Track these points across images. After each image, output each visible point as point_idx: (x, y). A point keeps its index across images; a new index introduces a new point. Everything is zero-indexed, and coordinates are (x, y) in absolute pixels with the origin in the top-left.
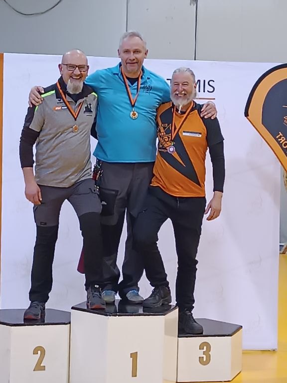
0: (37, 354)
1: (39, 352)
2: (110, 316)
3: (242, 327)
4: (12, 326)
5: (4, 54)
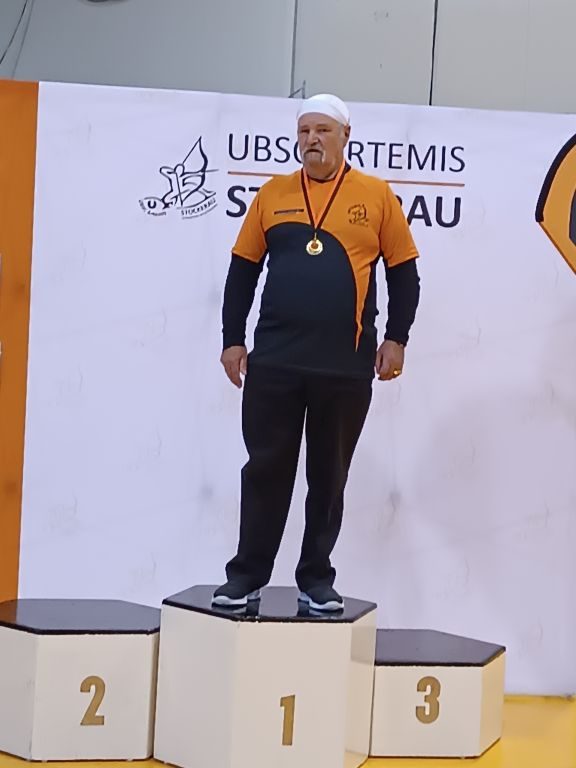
0: (89, 691)
1: (93, 688)
2: (242, 620)
3: (504, 649)
4: (38, 634)
5: (41, 83)
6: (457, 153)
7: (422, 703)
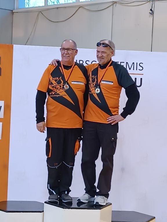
2: (66, 209)
3: (155, 217)
4: (7, 212)
5: (14, 45)
6: (141, 64)
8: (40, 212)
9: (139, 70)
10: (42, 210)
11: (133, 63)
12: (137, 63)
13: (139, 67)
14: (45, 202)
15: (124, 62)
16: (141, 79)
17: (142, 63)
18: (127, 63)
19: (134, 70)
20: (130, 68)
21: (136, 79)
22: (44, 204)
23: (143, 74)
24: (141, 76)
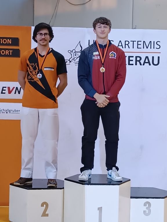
0: (43, 206)
1: (45, 205)
5: (32, 27)
6: (158, 43)
7: (145, 210)
8: (61, 189)
9: (156, 48)
10: (63, 187)
11: (151, 42)
12: (154, 42)
13: (156, 46)
14: (65, 179)
15: (141, 41)
16: (159, 57)
17: (160, 42)
18: (144, 42)
19: (151, 48)
20: (147, 46)
21: (153, 57)
22: (64, 181)
23: (160, 53)
24: (158, 55)
